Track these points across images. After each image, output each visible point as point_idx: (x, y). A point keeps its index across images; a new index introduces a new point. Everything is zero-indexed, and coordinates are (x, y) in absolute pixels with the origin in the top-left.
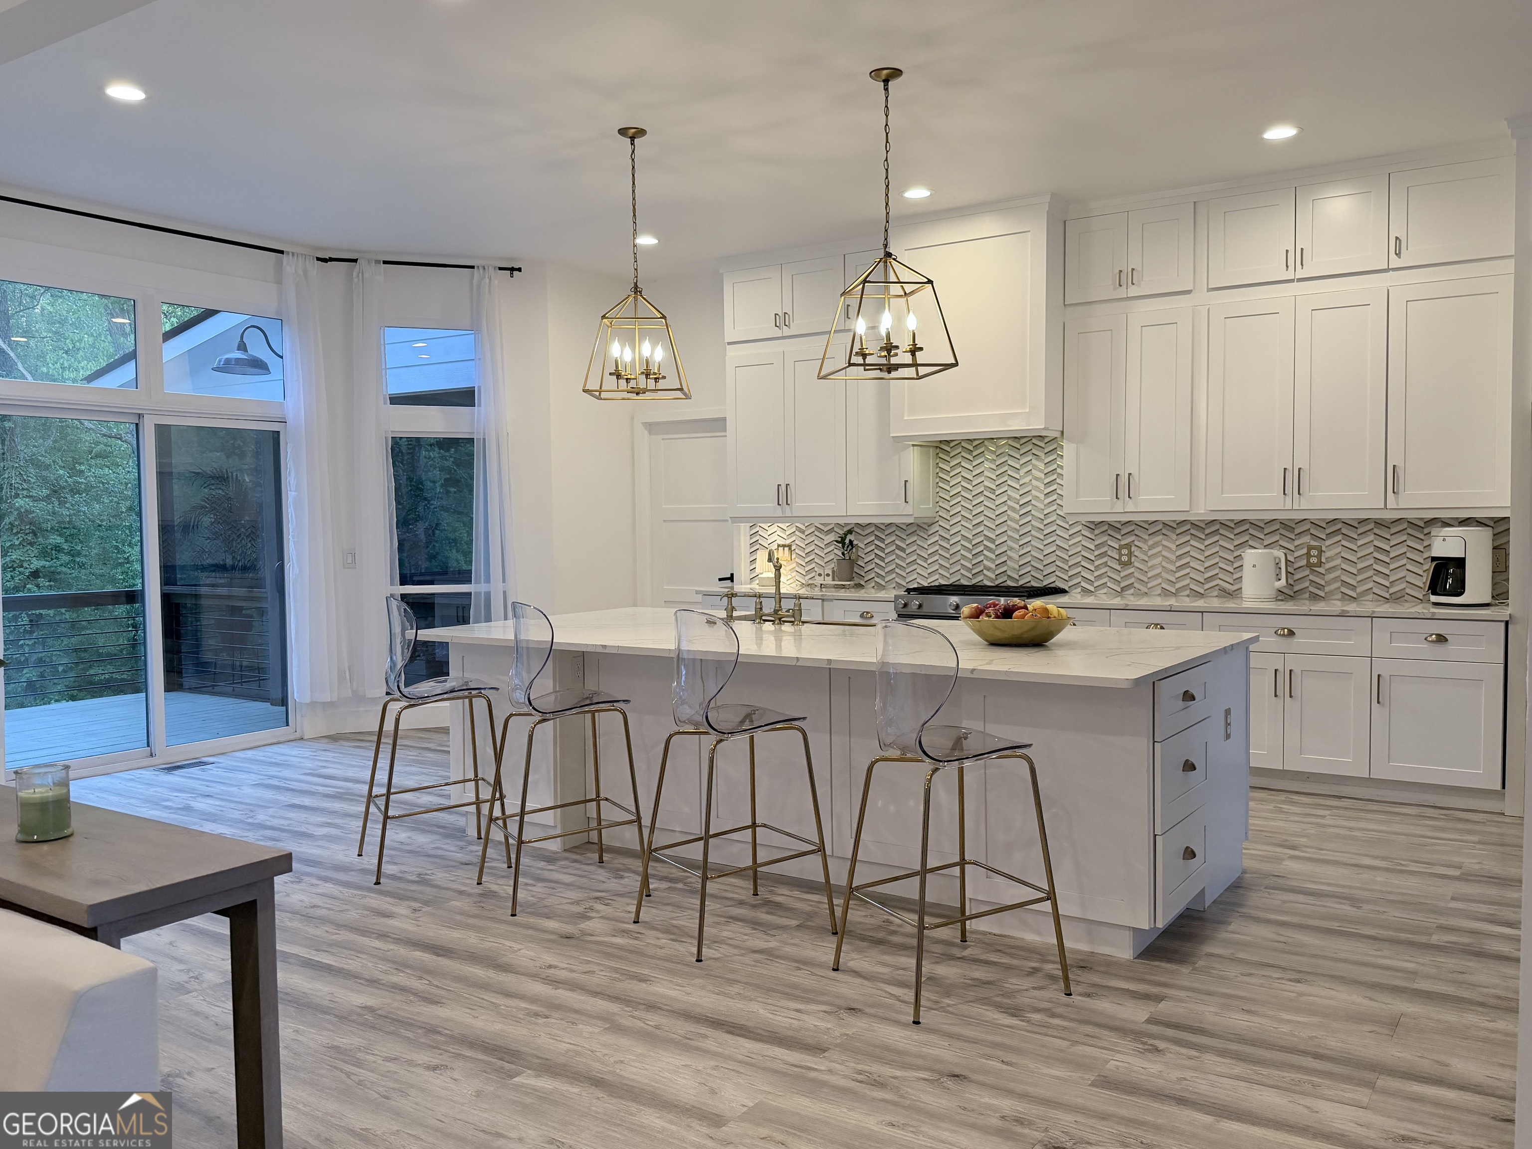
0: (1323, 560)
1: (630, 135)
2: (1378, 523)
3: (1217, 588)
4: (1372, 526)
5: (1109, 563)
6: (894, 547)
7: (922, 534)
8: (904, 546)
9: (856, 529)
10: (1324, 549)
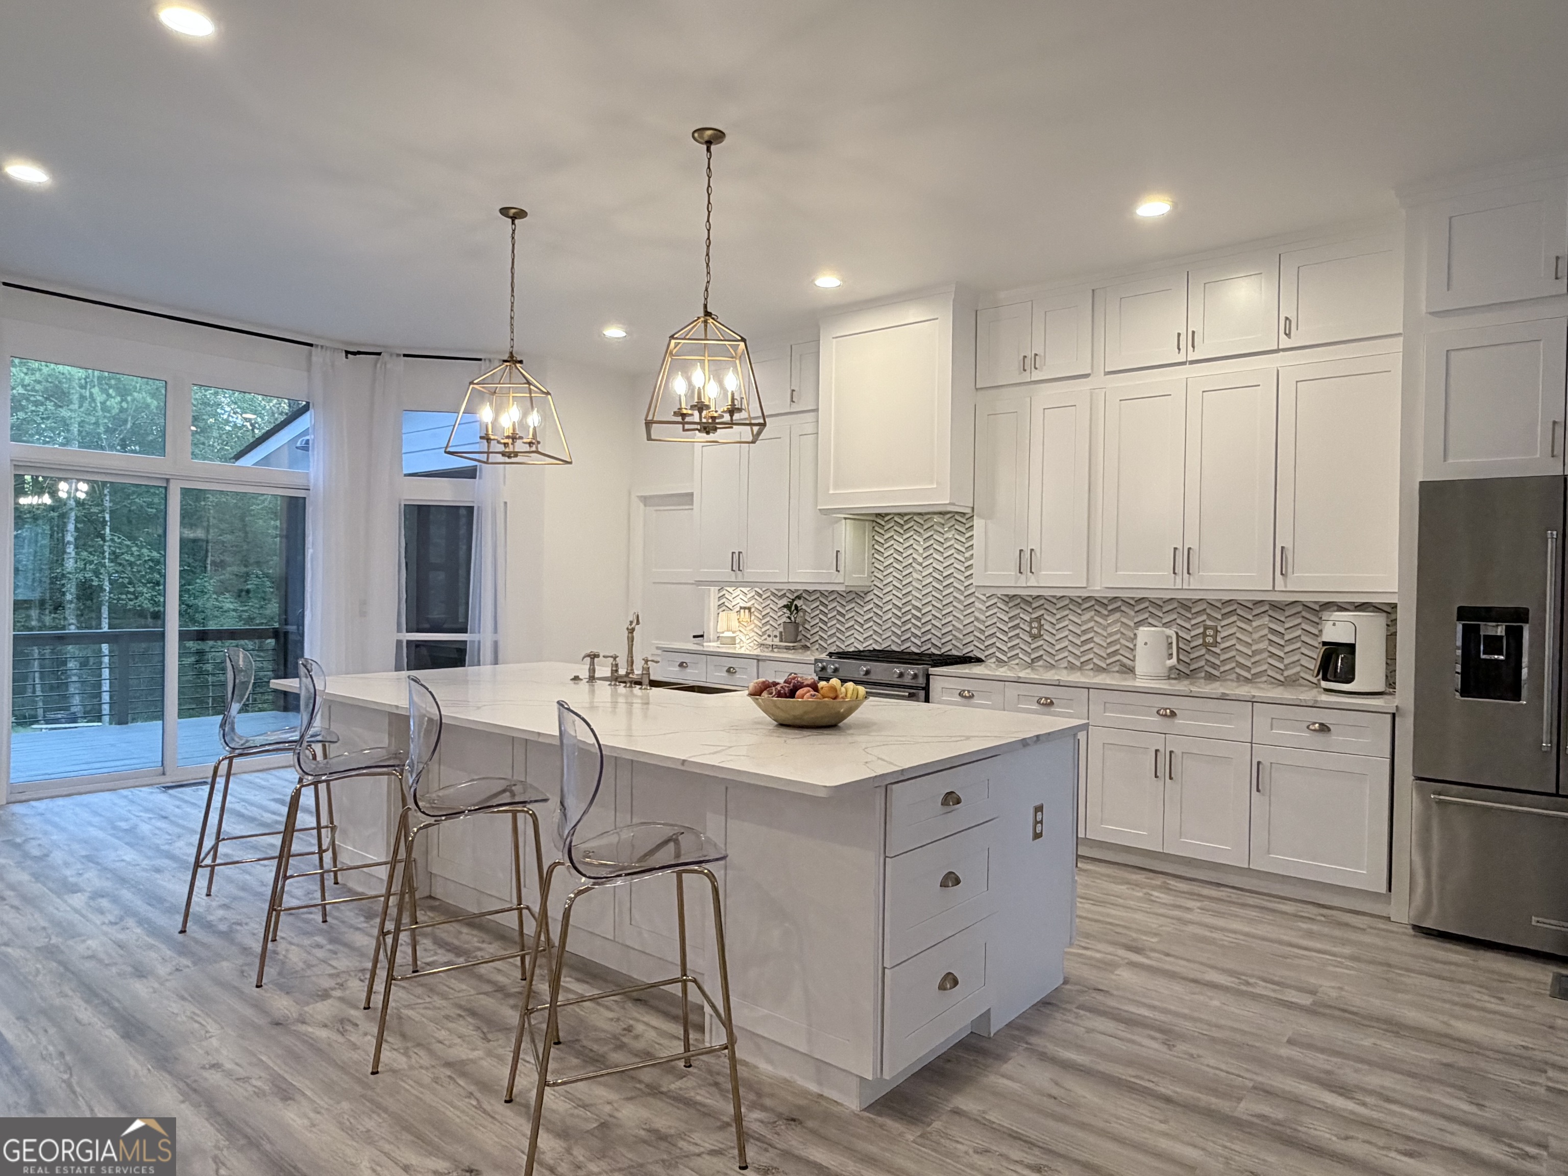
0: (1219, 640)
1: (511, 215)
2: (1274, 606)
3: (1118, 663)
4: (1266, 607)
5: (1021, 635)
6: (835, 613)
7: (859, 601)
8: (844, 612)
9: (804, 595)
10: (1219, 628)
